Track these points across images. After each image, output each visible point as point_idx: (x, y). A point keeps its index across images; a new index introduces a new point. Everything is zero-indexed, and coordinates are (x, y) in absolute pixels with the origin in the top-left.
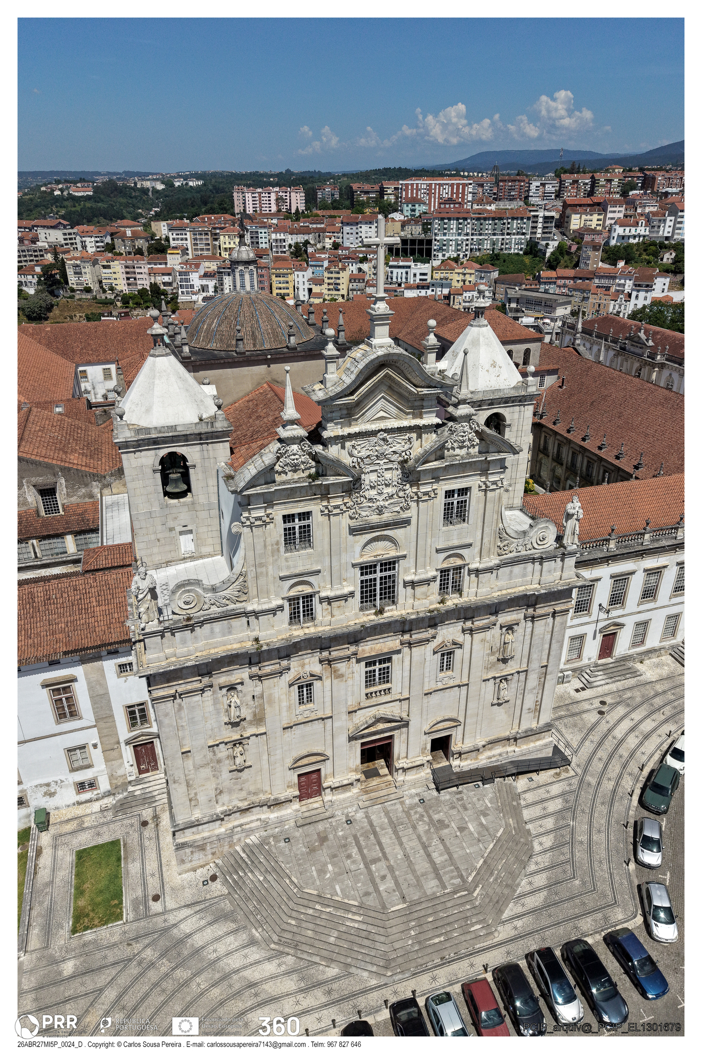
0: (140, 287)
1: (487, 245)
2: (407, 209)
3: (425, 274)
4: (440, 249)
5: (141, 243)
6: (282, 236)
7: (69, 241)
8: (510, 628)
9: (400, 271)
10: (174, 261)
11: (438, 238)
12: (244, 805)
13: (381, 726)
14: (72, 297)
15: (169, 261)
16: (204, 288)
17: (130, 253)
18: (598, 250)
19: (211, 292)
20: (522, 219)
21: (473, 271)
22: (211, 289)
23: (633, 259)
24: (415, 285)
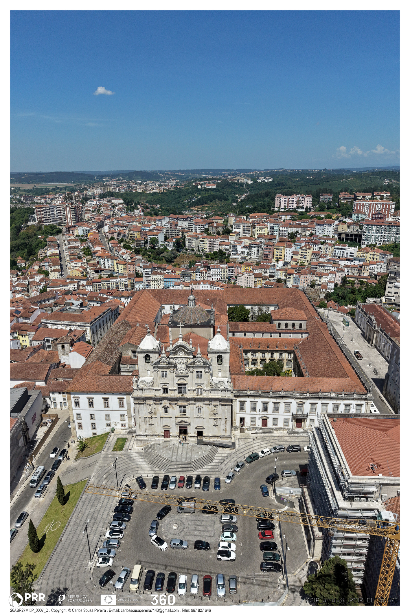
0: (214, 250)
1: (393, 239)
2: (354, 217)
3: (353, 253)
4: (366, 240)
5: (220, 229)
6: (285, 229)
7: (190, 227)
8: (215, 406)
9: (339, 251)
10: (232, 239)
11: (365, 234)
12: (151, 434)
13: (183, 423)
14: (186, 253)
15: (230, 239)
16: (243, 253)
17: (214, 233)
19: (245, 255)
21: (380, 254)
22: (246, 253)
24: (346, 259)
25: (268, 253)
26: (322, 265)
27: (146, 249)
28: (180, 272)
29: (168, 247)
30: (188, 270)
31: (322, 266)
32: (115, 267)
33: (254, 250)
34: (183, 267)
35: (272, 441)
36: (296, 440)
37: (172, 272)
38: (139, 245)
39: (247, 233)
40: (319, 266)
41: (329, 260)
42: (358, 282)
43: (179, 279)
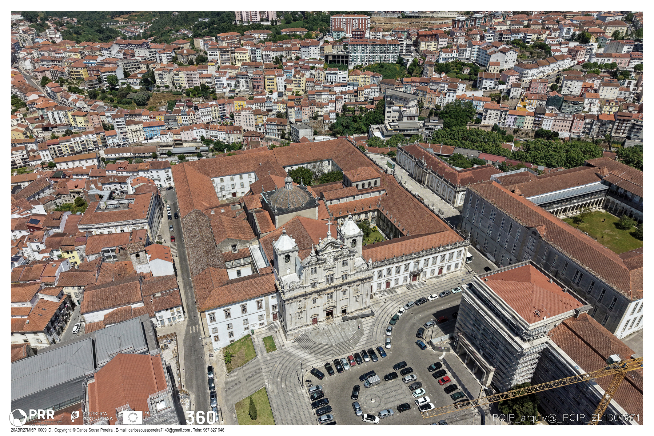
0: (195, 85)
1: (377, 59)
2: (334, 34)
3: (345, 78)
4: (353, 61)
5: (193, 57)
6: (268, 53)
7: (152, 56)
8: (358, 286)
9: (332, 76)
10: (212, 70)
11: (351, 55)
12: (301, 326)
13: (330, 308)
14: (159, 91)
15: (209, 69)
16: (229, 85)
17: (186, 62)
18: (432, 67)
19: (233, 87)
20: (395, 45)
21: (369, 77)
22: (233, 86)
23: (449, 71)
24: (340, 84)
25: (259, 84)
26: (319, 93)
27: (103, 91)
28: (162, 118)
29: (132, 86)
30: (170, 113)
31: (319, 95)
32: (71, 121)
33: (242, 82)
34: (162, 109)
35: (399, 299)
36: (418, 293)
37: (151, 118)
38: (91, 86)
39: (225, 60)
40: (317, 95)
41: (324, 87)
42: (357, 109)
43: (164, 126)
